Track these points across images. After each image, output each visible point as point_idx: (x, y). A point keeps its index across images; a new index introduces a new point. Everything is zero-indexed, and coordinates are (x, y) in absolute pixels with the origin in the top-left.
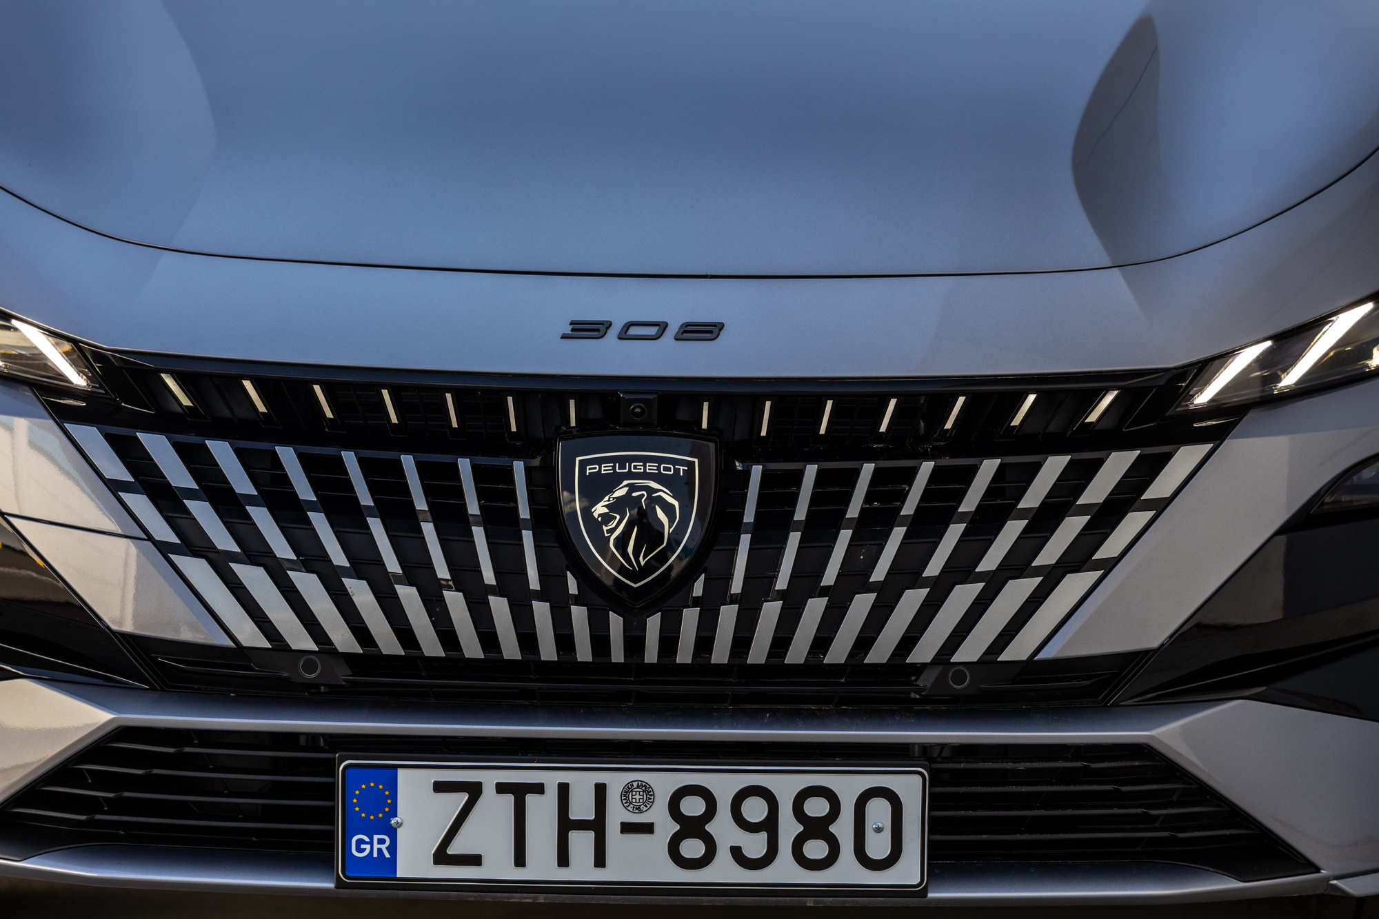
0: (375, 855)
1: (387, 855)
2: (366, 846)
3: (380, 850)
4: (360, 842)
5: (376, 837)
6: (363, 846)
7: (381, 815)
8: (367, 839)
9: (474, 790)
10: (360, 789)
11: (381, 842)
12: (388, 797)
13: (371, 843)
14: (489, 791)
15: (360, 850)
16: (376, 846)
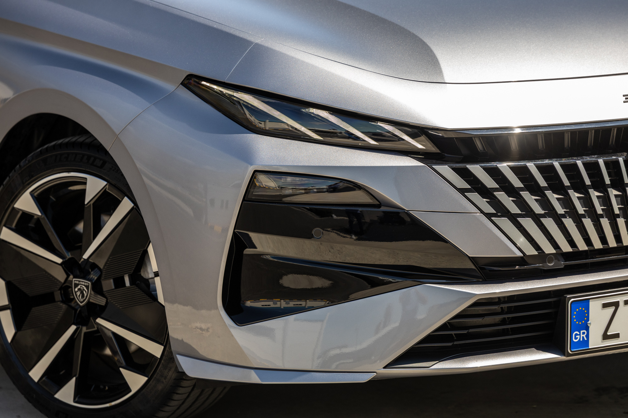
0: (581, 340)
1: (586, 339)
2: (577, 336)
3: (583, 337)
4: (576, 335)
5: (582, 332)
6: (577, 337)
7: (583, 322)
8: (578, 333)
9: (616, 305)
10: (576, 311)
11: (584, 333)
12: (586, 313)
13: (580, 335)
14: (622, 304)
15: (576, 338)
16: (582, 336)
